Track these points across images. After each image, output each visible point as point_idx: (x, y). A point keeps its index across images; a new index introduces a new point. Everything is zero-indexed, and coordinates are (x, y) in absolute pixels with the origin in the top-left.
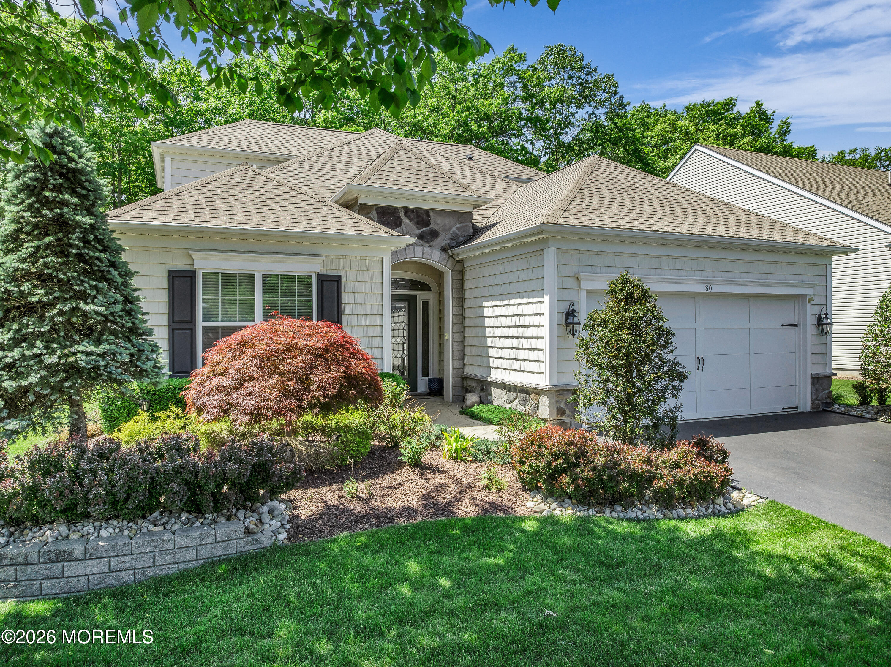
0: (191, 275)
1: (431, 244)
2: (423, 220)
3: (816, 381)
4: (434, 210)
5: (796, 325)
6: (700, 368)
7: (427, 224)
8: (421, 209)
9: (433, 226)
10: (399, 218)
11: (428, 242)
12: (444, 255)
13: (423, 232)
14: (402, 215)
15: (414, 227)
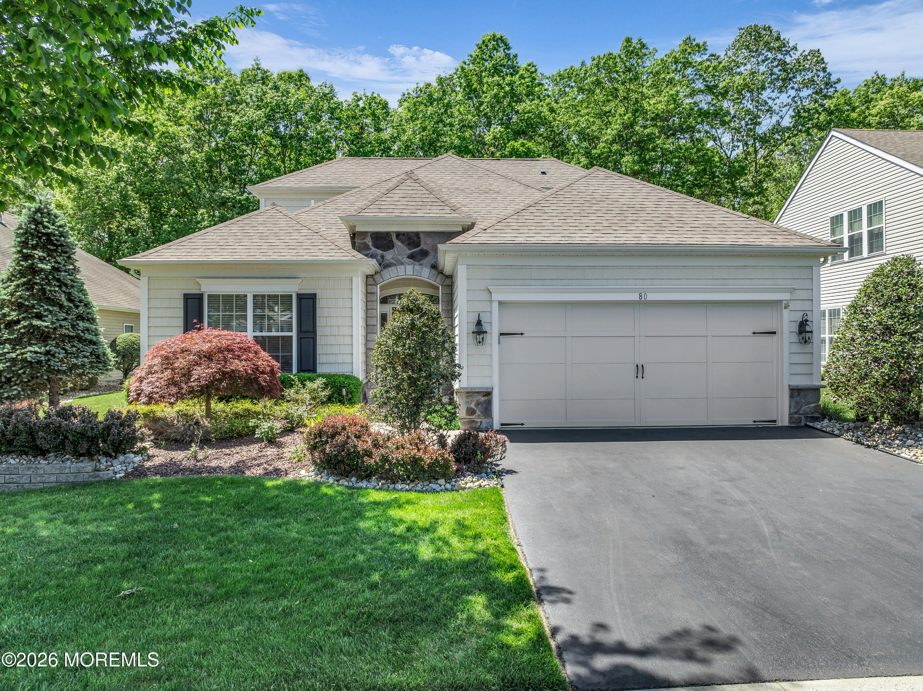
0: (199, 297)
1: (421, 262)
2: (413, 242)
3: (796, 394)
4: (424, 232)
5: (774, 333)
6: (640, 375)
7: (418, 245)
8: (412, 232)
9: (423, 246)
10: (392, 241)
11: (418, 261)
12: (433, 271)
13: (414, 252)
14: (394, 238)
15: (405, 248)
